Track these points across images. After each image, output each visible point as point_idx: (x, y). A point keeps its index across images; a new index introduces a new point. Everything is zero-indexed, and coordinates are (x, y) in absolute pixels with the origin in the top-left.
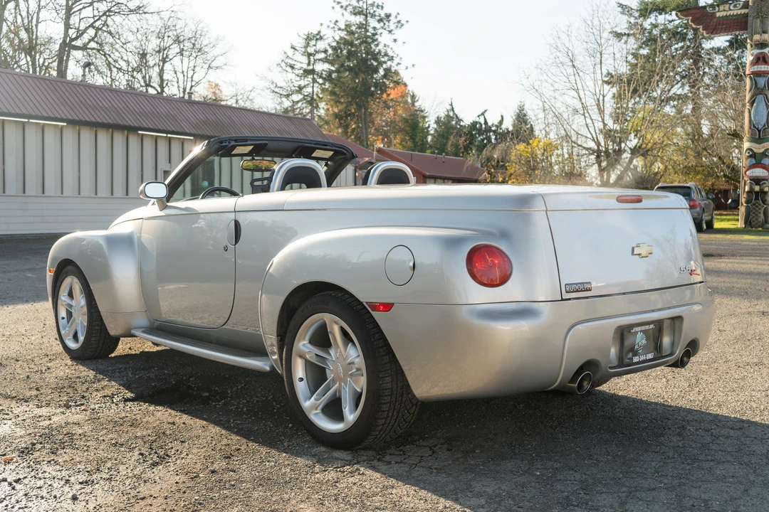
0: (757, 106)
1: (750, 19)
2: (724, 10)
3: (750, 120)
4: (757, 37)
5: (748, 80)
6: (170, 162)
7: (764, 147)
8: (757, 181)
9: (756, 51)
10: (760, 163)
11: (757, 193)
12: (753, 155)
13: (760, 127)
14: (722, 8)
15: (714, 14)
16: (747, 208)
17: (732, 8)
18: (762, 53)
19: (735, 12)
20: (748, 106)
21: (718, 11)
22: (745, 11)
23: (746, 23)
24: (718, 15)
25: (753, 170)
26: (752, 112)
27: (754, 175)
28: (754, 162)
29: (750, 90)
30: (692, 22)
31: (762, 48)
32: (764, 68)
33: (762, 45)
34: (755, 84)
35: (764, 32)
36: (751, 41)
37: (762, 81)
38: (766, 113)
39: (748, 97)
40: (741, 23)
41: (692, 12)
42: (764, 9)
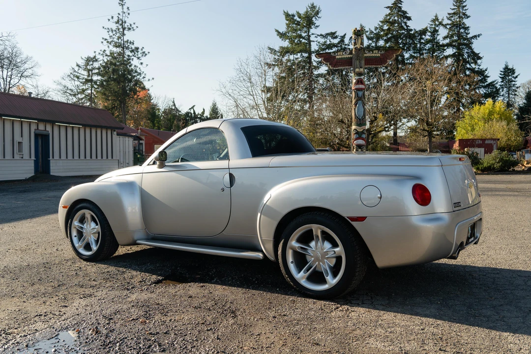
0: (359, 107)
1: (353, 60)
2: (340, 55)
3: (355, 114)
4: (357, 70)
5: (353, 93)
6: (22, 137)
7: (362, 128)
8: (359, 146)
9: (358, 78)
10: (361, 137)
12: (358, 133)
13: (360, 118)
14: (339, 53)
15: (335, 57)
17: (344, 54)
18: (360, 78)
19: (346, 56)
20: (354, 106)
21: (337, 55)
22: (351, 56)
23: (351, 62)
24: (337, 57)
25: (358, 140)
26: (356, 110)
27: (358, 143)
28: (358, 136)
29: (355, 98)
30: (323, 60)
31: (360, 76)
32: (361, 86)
33: (360, 74)
34: (357, 95)
35: (361, 68)
36: (354, 72)
37: (360, 93)
38: (363, 110)
39: (353, 102)
40: (349, 62)
41: (323, 55)
42: (360, 55)
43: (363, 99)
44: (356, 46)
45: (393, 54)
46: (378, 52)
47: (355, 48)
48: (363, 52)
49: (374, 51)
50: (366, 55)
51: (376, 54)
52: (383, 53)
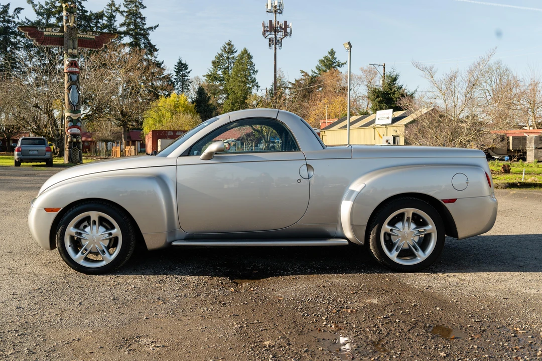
0: (73, 92)
1: (65, 39)
2: (49, 31)
3: (69, 100)
4: (70, 51)
5: (66, 75)
7: (77, 116)
8: (74, 135)
9: (71, 59)
10: (76, 125)
11: (74, 143)
12: (72, 120)
13: (75, 104)
14: (47, 29)
15: (43, 33)
16: (70, 152)
17: (53, 30)
18: (73, 60)
19: (56, 34)
20: (66, 91)
21: (45, 31)
22: (62, 34)
23: (62, 41)
24: (45, 33)
25: (72, 129)
26: (70, 95)
27: (73, 132)
28: (72, 124)
29: (68, 82)
30: (28, 35)
31: (74, 58)
32: (75, 69)
33: (73, 56)
34: (70, 79)
35: (75, 48)
36: (67, 53)
37: (74, 77)
38: (77, 96)
39: (66, 86)
40: (59, 41)
41: (28, 29)
42: (73, 35)
43: (78, 84)
44: (68, 24)
45: (109, 38)
46: (93, 34)
47: (67, 26)
48: (76, 31)
49: (88, 33)
50: (79, 35)
51: (90, 36)
52: (98, 35)
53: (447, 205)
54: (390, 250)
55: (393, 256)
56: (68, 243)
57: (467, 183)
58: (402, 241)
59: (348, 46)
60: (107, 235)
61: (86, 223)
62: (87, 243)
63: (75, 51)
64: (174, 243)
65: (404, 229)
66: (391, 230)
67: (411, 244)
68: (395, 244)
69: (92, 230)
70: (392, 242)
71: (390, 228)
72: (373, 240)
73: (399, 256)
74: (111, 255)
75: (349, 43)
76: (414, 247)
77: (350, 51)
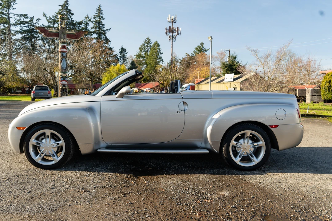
0: (63, 62)
1: (60, 34)
2: (51, 30)
3: (61, 66)
4: (62, 40)
5: (60, 53)
7: (66, 75)
8: (64, 85)
9: (62, 45)
10: (65, 80)
11: (64, 89)
12: (62, 77)
13: (64, 68)
15: (48, 30)
16: (61, 94)
17: (53, 29)
19: (55, 31)
20: (60, 61)
22: (58, 31)
23: (58, 35)
24: (49, 31)
25: (63, 82)
27: (63, 83)
28: (63, 79)
29: (61, 57)
30: (40, 31)
31: (64, 44)
32: (65, 50)
33: (64, 43)
34: (62, 55)
35: (65, 39)
36: (60, 41)
37: (64, 54)
38: (66, 64)
39: (60, 59)
40: (57, 35)
41: (40, 28)
42: (64, 32)
43: (66, 58)
44: (61, 26)
45: (83, 33)
47: (61, 27)
48: (65, 30)
49: (72, 31)
50: (67, 32)
51: (73, 32)
52: (77, 32)
53: (272, 129)
54: (235, 156)
55: (237, 160)
56: (31, 149)
57: (286, 115)
58: (243, 151)
59: (211, 38)
60: (56, 145)
61: (43, 137)
62: (43, 149)
63: (65, 40)
64: (99, 150)
65: (244, 143)
66: (236, 144)
67: (249, 153)
68: (238, 153)
69: (46, 141)
70: (237, 152)
71: (236, 143)
72: (225, 150)
73: (241, 161)
74: (58, 157)
75: (211, 37)
76: (251, 155)
77: (212, 41)
